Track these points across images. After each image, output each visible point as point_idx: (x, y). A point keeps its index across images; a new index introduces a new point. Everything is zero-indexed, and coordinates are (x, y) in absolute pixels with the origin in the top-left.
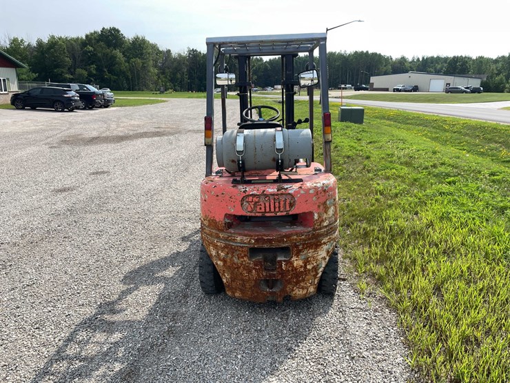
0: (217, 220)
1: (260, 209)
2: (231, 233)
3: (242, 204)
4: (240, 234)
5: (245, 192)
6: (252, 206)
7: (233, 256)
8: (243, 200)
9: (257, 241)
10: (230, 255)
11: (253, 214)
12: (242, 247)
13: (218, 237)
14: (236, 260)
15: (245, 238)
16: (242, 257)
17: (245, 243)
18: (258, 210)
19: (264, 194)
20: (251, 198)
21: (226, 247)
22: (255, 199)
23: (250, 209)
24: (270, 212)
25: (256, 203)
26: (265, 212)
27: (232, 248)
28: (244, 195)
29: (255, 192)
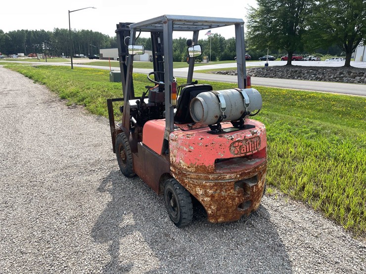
0: (207, 166)
1: (244, 150)
2: (220, 173)
3: (230, 149)
4: (228, 173)
5: (232, 139)
6: (238, 149)
7: (221, 191)
8: (231, 146)
9: (241, 175)
10: (218, 191)
11: (239, 156)
12: (230, 182)
13: (207, 179)
14: (223, 194)
15: (232, 175)
16: (229, 190)
17: (233, 179)
18: (242, 152)
19: (246, 139)
20: (237, 143)
21: (216, 185)
22: (240, 144)
23: (236, 152)
24: (249, 151)
25: (241, 146)
26: (247, 152)
27: (221, 185)
28: (232, 141)
29: (239, 139)
